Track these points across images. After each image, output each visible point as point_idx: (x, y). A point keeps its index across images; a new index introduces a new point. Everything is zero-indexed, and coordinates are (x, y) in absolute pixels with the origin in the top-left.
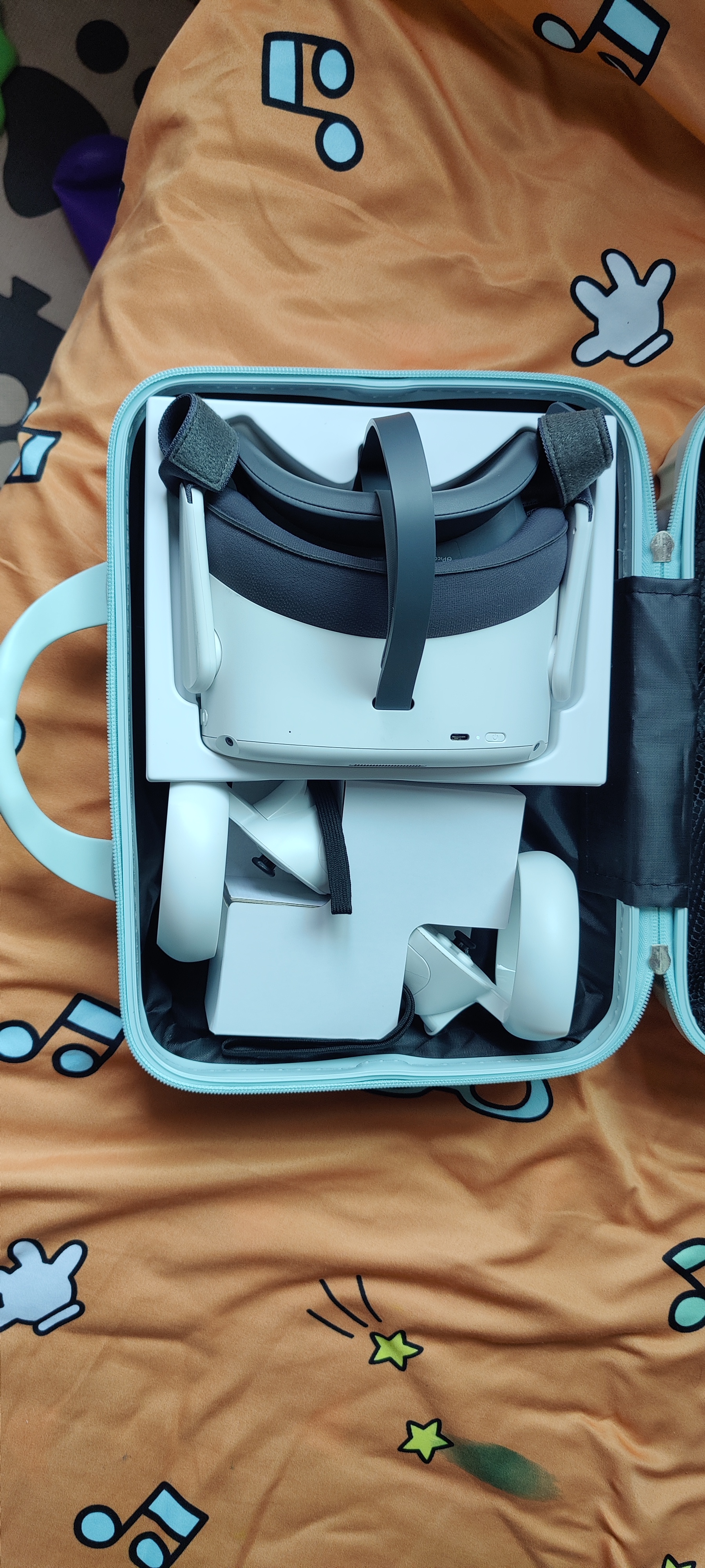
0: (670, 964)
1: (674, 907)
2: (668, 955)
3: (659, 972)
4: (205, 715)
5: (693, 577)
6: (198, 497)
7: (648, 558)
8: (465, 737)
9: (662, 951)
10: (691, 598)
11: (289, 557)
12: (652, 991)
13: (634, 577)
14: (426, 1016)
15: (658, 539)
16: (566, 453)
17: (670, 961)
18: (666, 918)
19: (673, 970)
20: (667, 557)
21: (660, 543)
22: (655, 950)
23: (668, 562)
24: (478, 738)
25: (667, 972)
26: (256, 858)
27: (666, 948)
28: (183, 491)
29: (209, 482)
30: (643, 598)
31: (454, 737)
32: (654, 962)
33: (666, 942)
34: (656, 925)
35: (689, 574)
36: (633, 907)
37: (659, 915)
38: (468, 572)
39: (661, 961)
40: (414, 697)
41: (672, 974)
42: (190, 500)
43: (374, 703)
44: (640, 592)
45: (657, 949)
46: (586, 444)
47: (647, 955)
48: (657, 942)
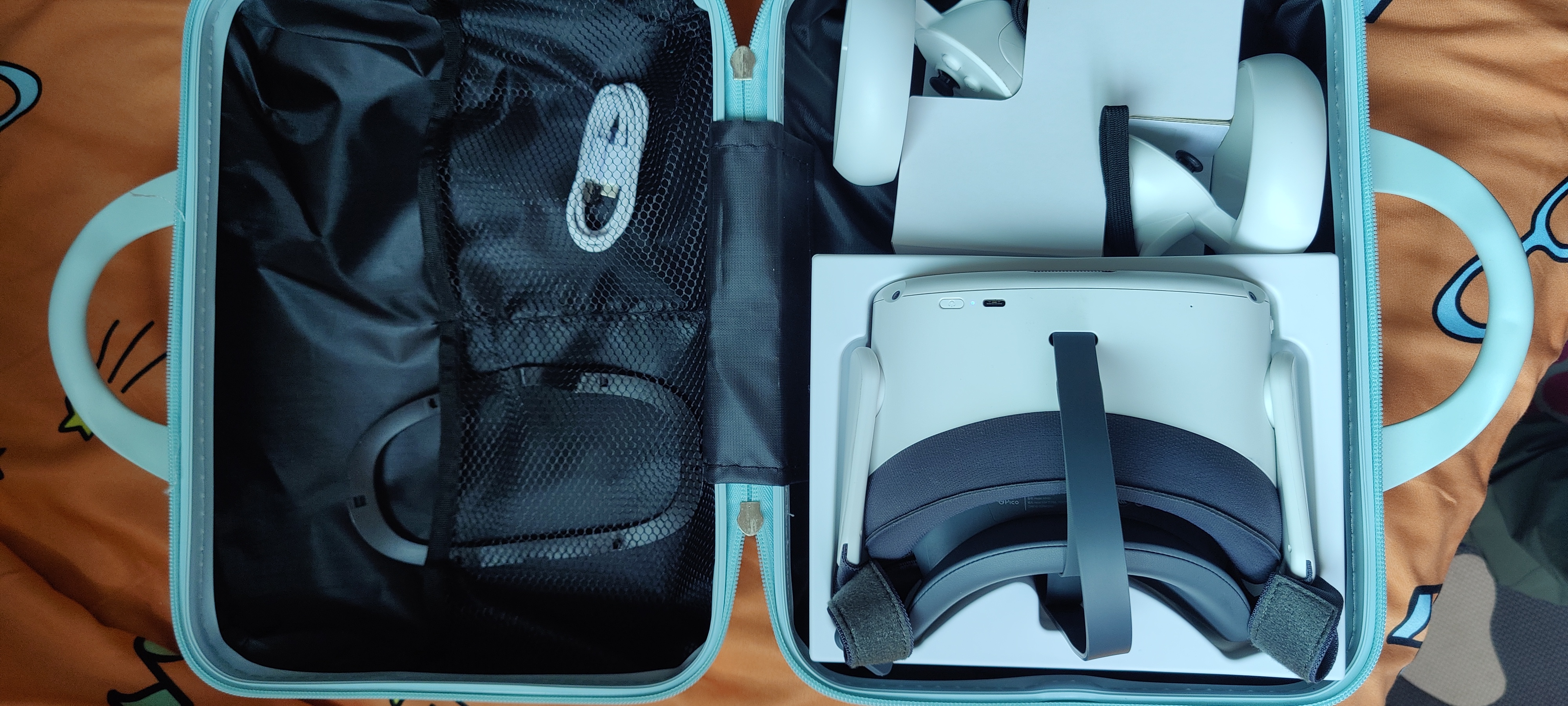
0: (732, 58)
1: (728, 122)
2: (733, 68)
3: (743, 48)
4: (1271, 329)
5: (716, 486)
6: (1298, 568)
7: (764, 506)
8: (987, 303)
9: (741, 73)
10: (718, 463)
11: (1208, 500)
13: (782, 486)
15: (755, 527)
16: (888, 618)
17: (731, 62)
18: (736, 110)
19: (727, 52)
20: (745, 508)
21: (753, 523)
22: (748, 73)
23: (743, 502)
24: (973, 303)
25: (734, 49)
26: (1201, 170)
27: (736, 76)
29: (1290, 584)
30: (770, 461)
31: (1001, 303)
32: (750, 60)
33: (735, 83)
34: (746, 102)
35: (720, 489)
36: (775, 121)
37: (744, 113)
38: (1003, 485)
39: (742, 62)
40: (1052, 349)
41: (728, 47)
42: (1307, 564)
43: (1096, 339)
44: (776, 468)
45: (745, 75)
46: (867, 628)
47: (757, 68)
48: (746, 83)
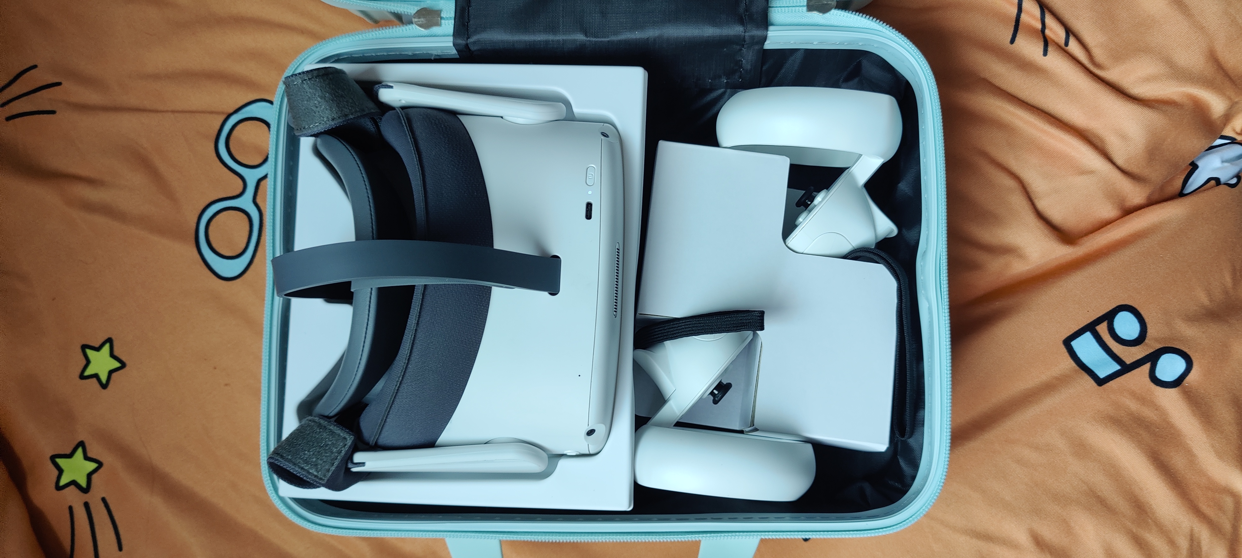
3: (835, 5)
4: (569, 453)
6: (358, 457)
7: (436, 31)
8: (589, 206)
12: (856, 11)
13: (454, 44)
14: (876, 236)
20: (435, 14)
22: (811, 9)
23: (442, 13)
24: (590, 194)
26: (713, 400)
28: (355, 470)
29: (348, 446)
31: (589, 216)
32: (823, 9)
34: (785, 9)
36: (769, 34)
37: (777, 7)
42: (363, 464)
43: (554, 294)
47: (816, 15)
